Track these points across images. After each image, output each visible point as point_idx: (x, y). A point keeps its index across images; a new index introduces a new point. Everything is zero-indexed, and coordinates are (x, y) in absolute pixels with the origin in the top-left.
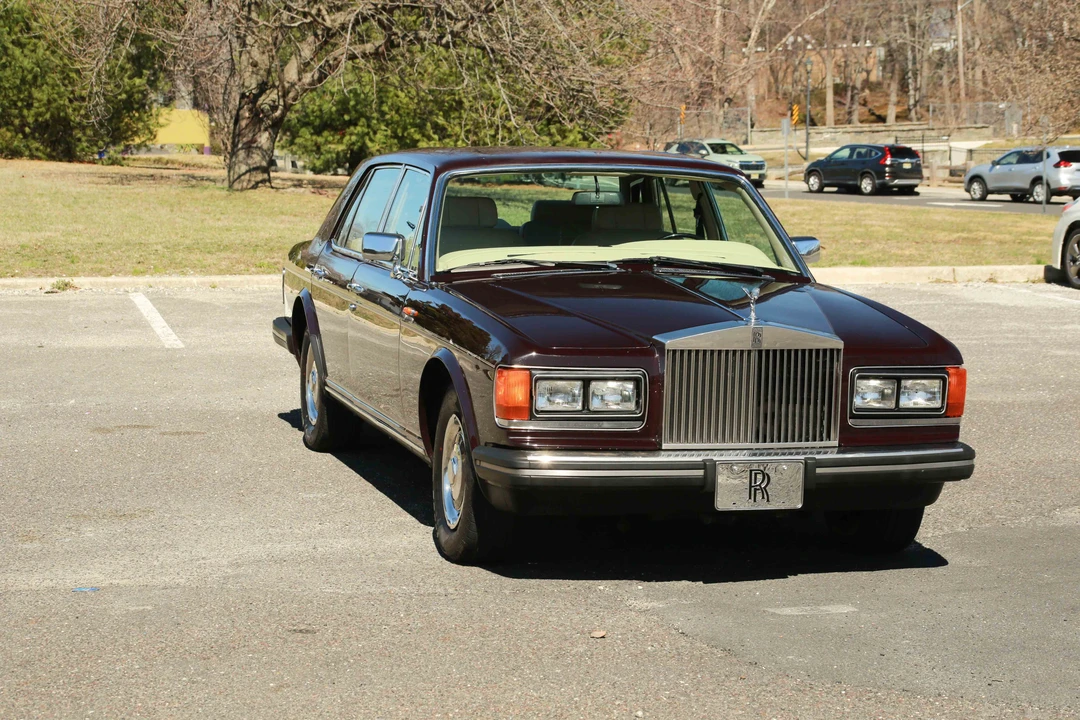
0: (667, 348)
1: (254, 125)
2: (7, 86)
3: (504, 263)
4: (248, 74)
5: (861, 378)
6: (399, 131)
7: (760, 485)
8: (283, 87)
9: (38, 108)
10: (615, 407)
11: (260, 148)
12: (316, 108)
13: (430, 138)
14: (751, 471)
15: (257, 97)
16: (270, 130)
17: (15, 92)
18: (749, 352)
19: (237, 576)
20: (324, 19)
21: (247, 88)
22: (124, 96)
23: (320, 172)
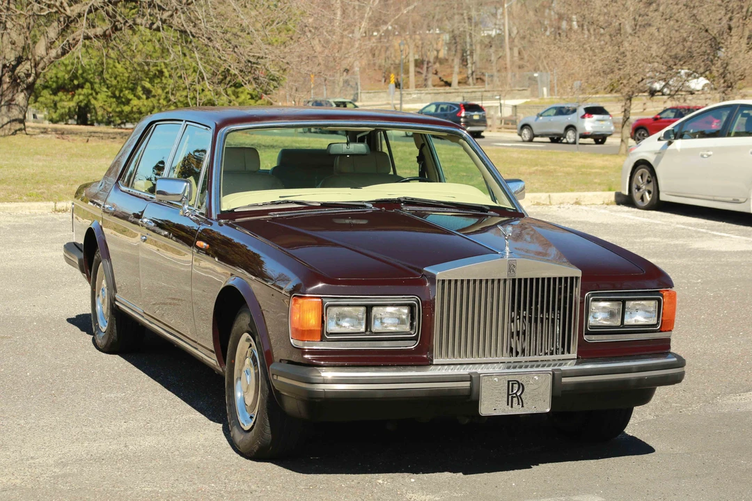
0: (437, 278)
1: (14, 88)
3: (279, 203)
4: (8, 50)
5: (595, 300)
6: (117, 93)
7: (516, 393)
8: (35, 60)
10: (393, 329)
11: (18, 105)
12: (53, 75)
13: (139, 98)
14: (509, 381)
15: (14, 67)
16: (25, 92)
18: (505, 280)
19: (65, 476)
20: (65, 10)
21: (7, 60)
23: (56, 122)
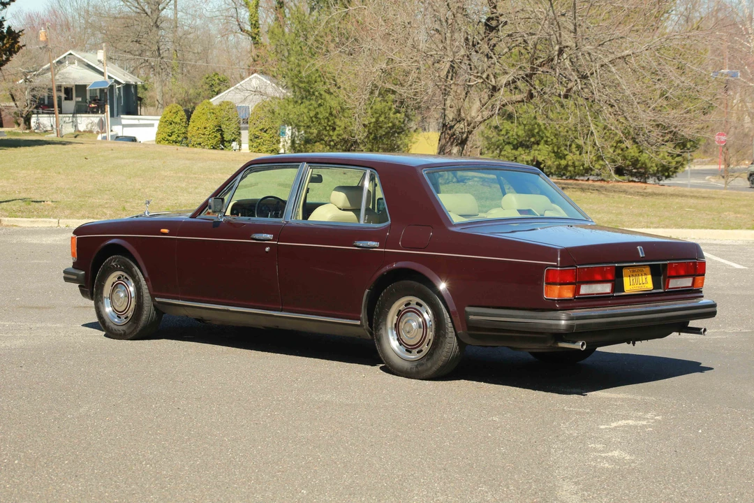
1: (450, 143)
2: (321, 117)
4: (447, 112)
8: (468, 120)
9: (339, 131)
12: (514, 134)
15: (452, 126)
16: (459, 146)
17: (326, 121)
20: (491, 81)
21: (446, 120)
22: (390, 125)
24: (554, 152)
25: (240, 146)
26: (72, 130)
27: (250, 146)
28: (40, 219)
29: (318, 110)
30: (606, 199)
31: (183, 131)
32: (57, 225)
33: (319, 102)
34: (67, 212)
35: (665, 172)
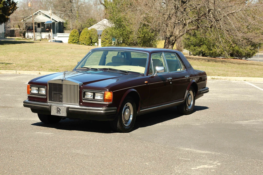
1: (169, 44)
2: (124, 34)
4: (168, 33)
8: (175, 36)
9: (131, 39)
12: (195, 41)
15: (169, 38)
17: (126, 36)
20: (183, 22)
21: (167, 36)
22: (149, 37)
23: (195, 55)
24: (208, 48)
25: (98, 44)
26: (40, 38)
27: (101, 44)
28: (9, 71)
29: (123, 32)
30: (225, 65)
31: (78, 39)
32: (15, 73)
33: (124, 29)
34: (20, 68)
35: (249, 56)
